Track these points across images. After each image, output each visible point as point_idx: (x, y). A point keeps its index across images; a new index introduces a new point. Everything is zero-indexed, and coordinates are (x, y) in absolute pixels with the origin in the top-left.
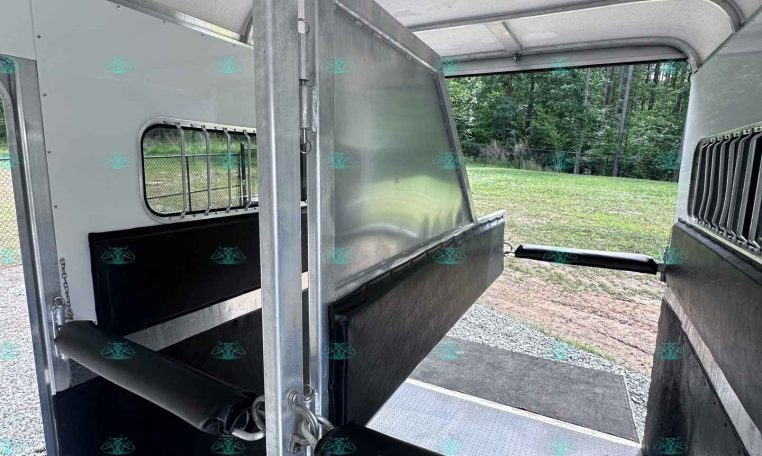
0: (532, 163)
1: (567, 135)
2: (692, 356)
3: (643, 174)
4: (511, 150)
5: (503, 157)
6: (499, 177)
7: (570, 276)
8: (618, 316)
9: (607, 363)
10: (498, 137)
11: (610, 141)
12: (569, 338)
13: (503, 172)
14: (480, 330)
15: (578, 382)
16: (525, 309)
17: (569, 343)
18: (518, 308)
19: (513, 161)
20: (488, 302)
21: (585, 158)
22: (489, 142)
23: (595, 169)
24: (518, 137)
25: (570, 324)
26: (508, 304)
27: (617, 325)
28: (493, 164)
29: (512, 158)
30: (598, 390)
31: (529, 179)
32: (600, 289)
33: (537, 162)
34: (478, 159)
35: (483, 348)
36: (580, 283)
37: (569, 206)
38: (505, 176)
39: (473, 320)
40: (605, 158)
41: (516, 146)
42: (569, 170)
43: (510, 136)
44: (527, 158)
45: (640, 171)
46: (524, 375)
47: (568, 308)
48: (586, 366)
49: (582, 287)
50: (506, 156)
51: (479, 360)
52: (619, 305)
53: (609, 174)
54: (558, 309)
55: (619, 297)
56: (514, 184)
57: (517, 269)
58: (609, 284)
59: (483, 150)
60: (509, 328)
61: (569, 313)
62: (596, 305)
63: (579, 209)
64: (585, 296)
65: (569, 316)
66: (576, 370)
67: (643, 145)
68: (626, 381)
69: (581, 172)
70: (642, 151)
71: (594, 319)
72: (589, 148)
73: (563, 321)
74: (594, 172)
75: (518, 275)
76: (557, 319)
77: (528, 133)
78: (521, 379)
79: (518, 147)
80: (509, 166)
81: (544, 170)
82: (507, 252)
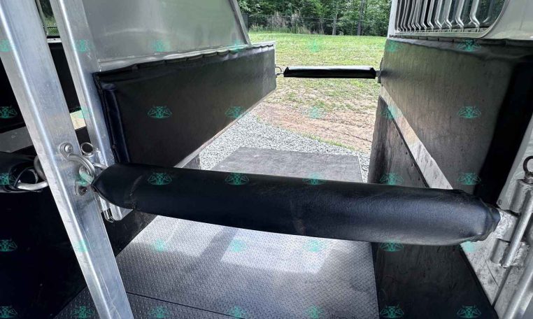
0: (304, 29)
1: (327, 6)
4: (289, 19)
5: (284, 25)
6: (281, 39)
7: (328, 102)
8: (357, 123)
9: (349, 151)
10: (279, 9)
11: (356, 9)
12: (326, 140)
13: (284, 36)
14: (270, 141)
15: (332, 163)
16: (299, 125)
17: (327, 142)
18: (295, 125)
19: (291, 28)
20: (275, 124)
21: (340, 24)
22: (273, 14)
23: (347, 30)
24: (293, 8)
25: (328, 132)
26: (289, 124)
27: (356, 128)
28: (277, 31)
29: (290, 25)
30: (343, 166)
31: (302, 40)
32: (346, 108)
33: (308, 28)
34: (266, 28)
35: (272, 151)
36: (334, 106)
37: (329, 56)
38: (285, 39)
39: (265, 135)
40: (352, 22)
41: (293, 16)
42: (328, 32)
43: (287, 8)
44: (300, 25)
45: (373, 31)
46: (298, 163)
47: (326, 122)
48: (336, 154)
49: (336, 108)
50: (286, 25)
51: (269, 159)
52: (358, 117)
53: (355, 34)
54: (320, 123)
55: (358, 111)
56: (292, 44)
57: (294, 101)
58: (352, 104)
59: (269, 20)
60: (289, 138)
61: (327, 124)
62: (344, 118)
63: (335, 58)
64: (337, 113)
65: (327, 126)
66: (331, 157)
67: (376, 12)
68: (360, 159)
69: (337, 34)
70: (376, 16)
71: (342, 127)
72: (342, 15)
73: (324, 130)
74: (346, 33)
75: (295, 104)
76: (320, 129)
77: (301, 6)
79: (295, 16)
80: (288, 32)
81: (312, 33)
82: (278, 74)
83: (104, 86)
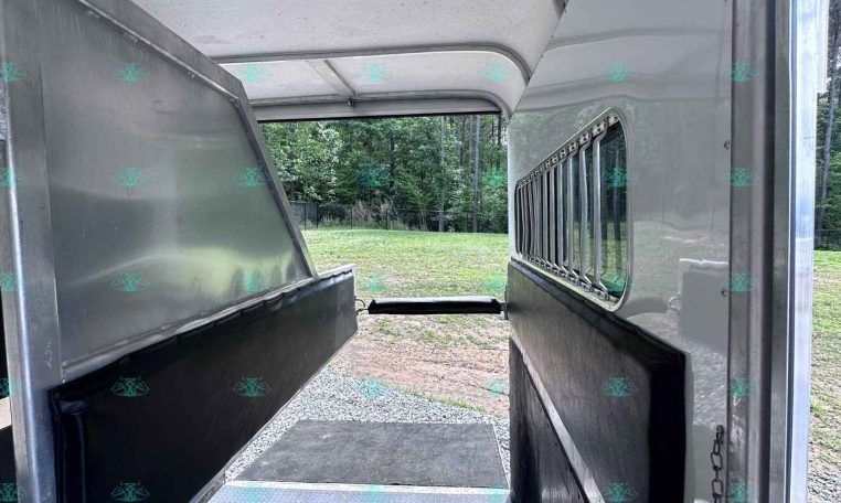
0: (399, 223)
1: (429, 194)
2: (531, 386)
3: (497, 228)
4: (377, 210)
5: (370, 219)
6: (367, 238)
7: (440, 333)
8: (486, 365)
9: (478, 414)
10: (363, 198)
11: (467, 199)
12: (441, 397)
13: (370, 234)
14: (350, 406)
15: (453, 440)
16: (397, 374)
17: (442, 401)
18: (393, 375)
19: (381, 222)
20: (358, 373)
21: (448, 217)
22: (354, 203)
23: (459, 226)
24: (383, 197)
25: (443, 382)
26: (380, 372)
27: (486, 374)
28: (360, 226)
29: (378, 218)
30: (471, 445)
31: (396, 239)
32: (468, 341)
33: (404, 222)
34: (344, 221)
35: (354, 425)
36: (449, 338)
37: (436, 263)
38: (372, 237)
39: (342, 396)
40: (465, 215)
41: (382, 206)
42: (434, 227)
43: (374, 196)
44: (393, 218)
45: (495, 226)
46: (398, 446)
47: (439, 366)
48: (459, 422)
49: (451, 342)
50: (373, 217)
51: (349, 439)
52: (486, 355)
53: (470, 230)
54: (430, 368)
55: (485, 346)
56: (382, 245)
57: (388, 333)
58: (475, 336)
59: (348, 211)
60: (381, 398)
61: (441, 370)
62: (465, 358)
63: (445, 265)
64: (454, 351)
65: (441, 374)
66: (450, 429)
67: (495, 201)
68: (495, 429)
69: (446, 230)
70: (495, 208)
71: (464, 373)
72: (450, 206)
73: (436, 379)
74: (458, 230)
75: (390, 338)
76: (430, 379)
77: (393, 193)
78: (394, 451)
79: (384, 207)
80: (376, 227)
81: (411, 229)
82: (360, 310)
83: (65, 406)
